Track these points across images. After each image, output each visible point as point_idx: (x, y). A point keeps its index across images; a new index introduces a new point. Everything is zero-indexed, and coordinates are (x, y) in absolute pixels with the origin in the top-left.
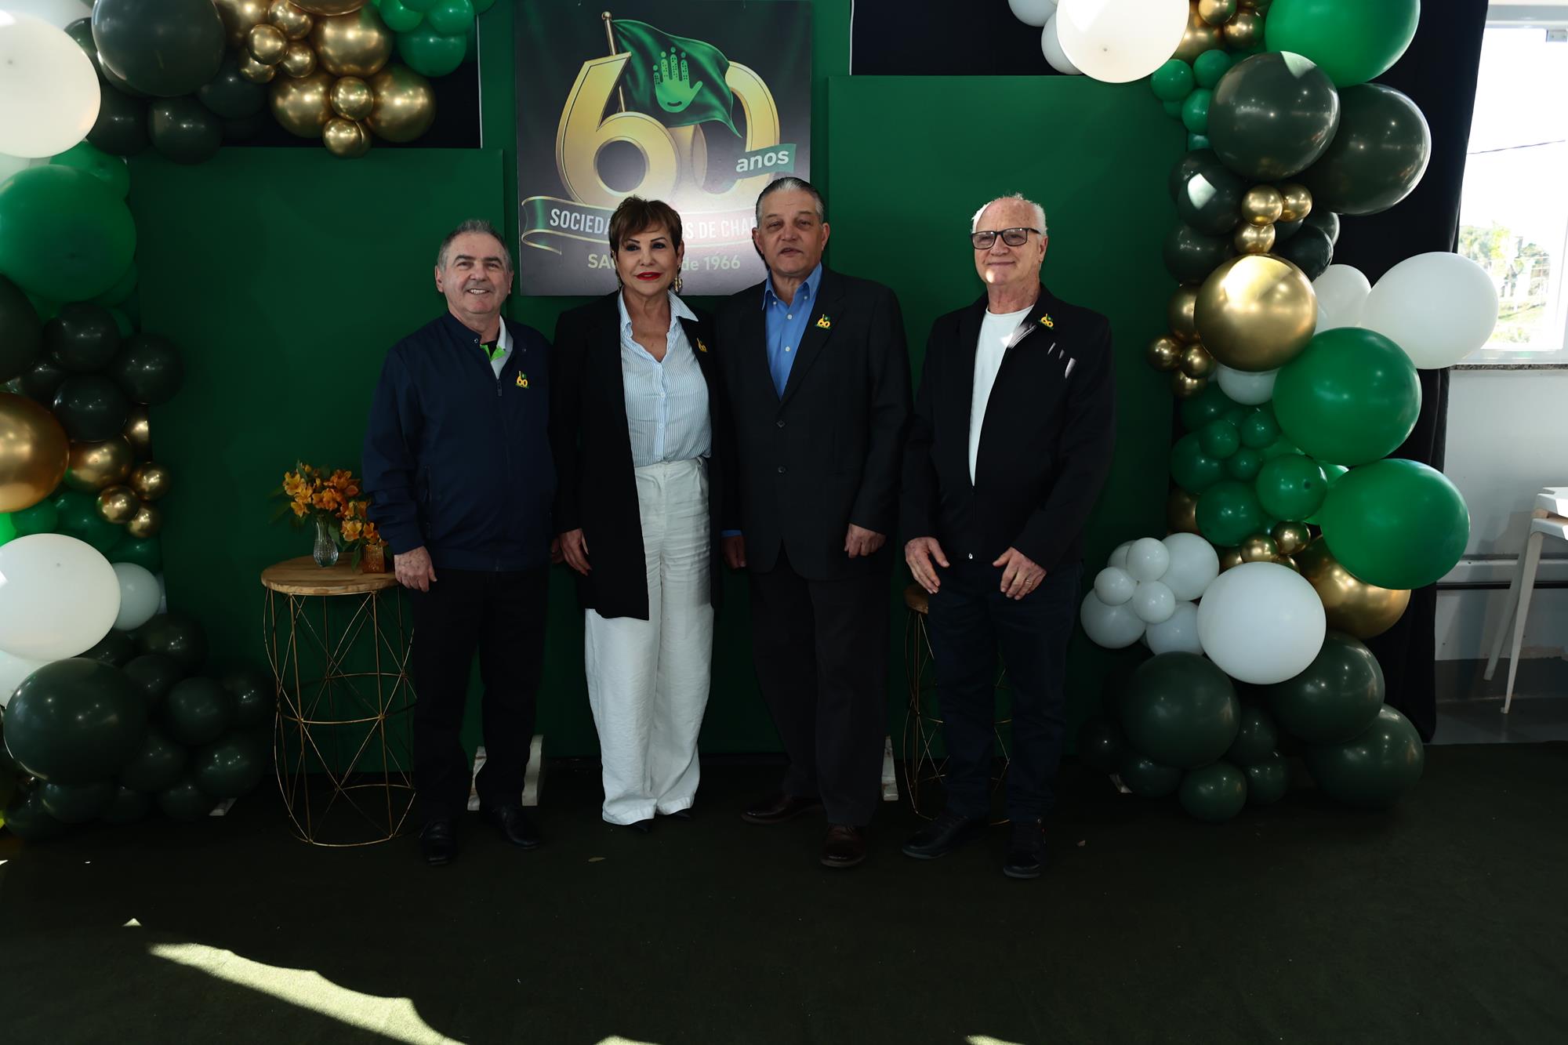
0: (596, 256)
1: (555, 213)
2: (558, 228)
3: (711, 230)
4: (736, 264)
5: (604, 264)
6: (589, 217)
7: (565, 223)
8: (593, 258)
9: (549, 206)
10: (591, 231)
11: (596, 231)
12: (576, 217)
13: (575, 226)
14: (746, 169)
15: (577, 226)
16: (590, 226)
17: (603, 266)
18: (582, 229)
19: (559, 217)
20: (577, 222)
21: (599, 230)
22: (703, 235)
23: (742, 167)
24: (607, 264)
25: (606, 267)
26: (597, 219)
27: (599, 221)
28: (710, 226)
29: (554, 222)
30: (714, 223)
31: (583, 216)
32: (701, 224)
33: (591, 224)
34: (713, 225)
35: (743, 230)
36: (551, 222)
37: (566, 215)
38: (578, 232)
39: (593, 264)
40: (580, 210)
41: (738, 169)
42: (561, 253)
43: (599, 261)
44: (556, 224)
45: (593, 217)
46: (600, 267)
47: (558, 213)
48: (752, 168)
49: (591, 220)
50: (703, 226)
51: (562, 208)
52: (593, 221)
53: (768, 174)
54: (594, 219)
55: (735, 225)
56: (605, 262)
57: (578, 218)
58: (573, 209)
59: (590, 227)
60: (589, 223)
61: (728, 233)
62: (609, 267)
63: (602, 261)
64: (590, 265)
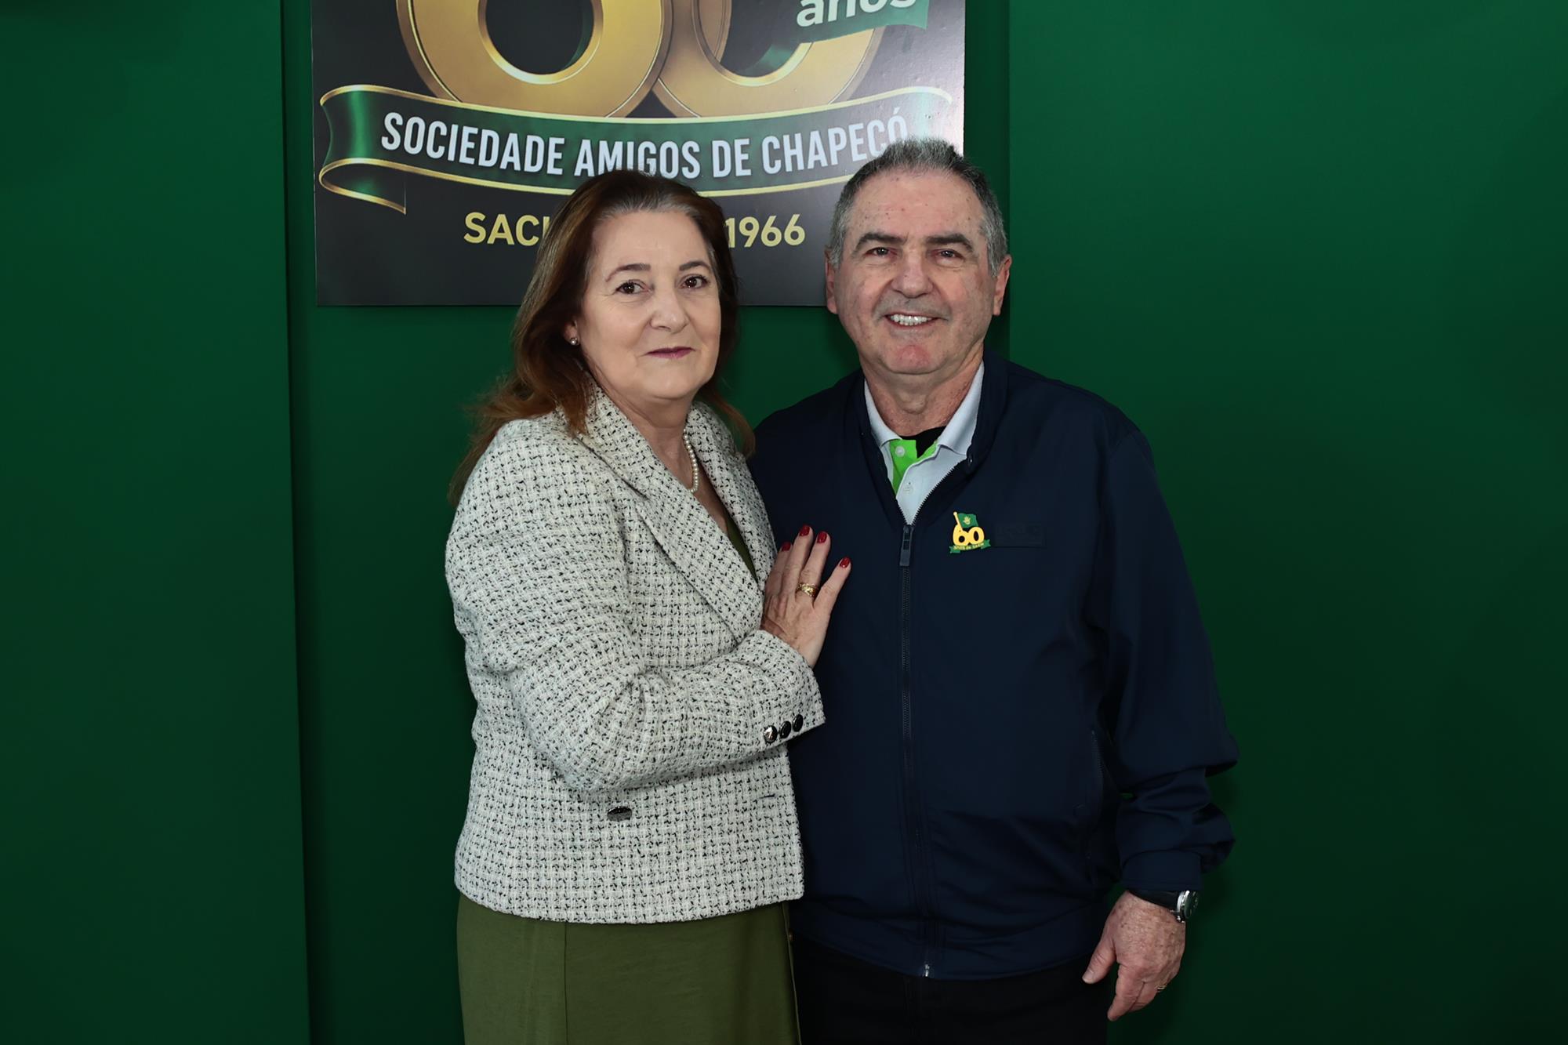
0: (482, 217)
1: (393, 121)
2: (400, 154)
3: (740, 157)
4: (795, 235)
5: (501, 236)
6: (467, 131)
7: (413, 144)
8: (475, 221)
9: (380, 106)
10: (471, 161)
11: (483, 162)
12: (438, 130)
13: (436, 149)
14: (818, 19)
15: (442, 149)
16: (469, 150)
17: (497, 240)
18: (451, 157)
19: (401, 130)
20: (441, 140)
21: (488, 157)
22: (722, 168)
23: (810, 17)
24: (507, 235)
25: (505, 240)
26: (486, 133)
27: (490, 139)
28: (738, 149)
29: (391, 140)
30: (746, 142)
31: (455, 128)
32: (716, 144)
33: (472, 145)
34: (743, 147)
35: (812, 158)
36: (385, 141)
37: (416, 126)
38: (442, 164)
39: (475, 234)
40: (450, 115)
41: (802, 20)
42: (405, 212)
43: (488, 225)
44: (395, 145)
45: (475, 131)
46: (491, 241)
47: (400, 122)
48: (833, 16)
49: (472, 137)
50: (721, 149)
51: (408, 109)
52: (475, 138)
53: (873, 30)
54: (480, 132)
55: (793, 146)
56: (501, 230)
57: (444, 132)
58: (431, 113)
59: (472, 153)
60: (466, 144)
61: (778, 163)
62: (511, 242)
63: (496, 227)
64: (468, 237)
